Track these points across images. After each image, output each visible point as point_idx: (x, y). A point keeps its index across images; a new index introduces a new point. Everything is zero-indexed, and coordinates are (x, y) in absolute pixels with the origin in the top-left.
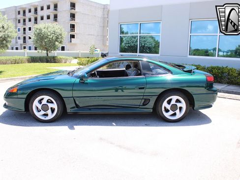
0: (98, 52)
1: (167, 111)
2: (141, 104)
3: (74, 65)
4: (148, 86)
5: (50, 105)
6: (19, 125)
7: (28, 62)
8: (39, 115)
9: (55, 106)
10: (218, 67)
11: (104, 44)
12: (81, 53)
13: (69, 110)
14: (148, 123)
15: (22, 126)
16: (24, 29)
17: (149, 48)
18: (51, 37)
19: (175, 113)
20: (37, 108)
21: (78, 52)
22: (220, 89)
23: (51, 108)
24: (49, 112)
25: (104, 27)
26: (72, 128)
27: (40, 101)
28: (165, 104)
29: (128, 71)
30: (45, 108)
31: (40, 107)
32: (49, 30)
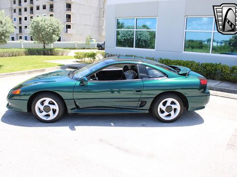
0: (94, 43)
1: (162, 112)
2: (138, 106)
3: (71, 58)
4: (144, 89)
5: (52, 107)
6: (22, 126)
7: (25, 55)
8: (41, 116)
9: (56, 107)
10: (211, 64)
11: (100, 34)
12: (78, 44)
13: (70, 111)
14: (144, 123)
15: (25, 126)
16: (20, 19)
17: (145, 41)
18: (48, 30)
19: (170, 114)
20: (39, 109)
21: (74, 42)
22: (213, 86)
23: (53, 109)
24: (51, 113)
25: (99, 17)
26: (73, 128)
27: (42, 103)
28: (161, 106)
29: (126, 73)
30: (47, 109)
31: (42, 108)
32: (46, 22)
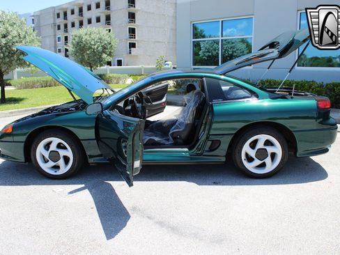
5: (62, 152)
8: (46, 167)
9: (69, 153)
13: (91, 160)
16: (66, 38)
18: (96, 47)
19: (264, 162)
20: (43, 156)
23: (64, 157)
27: (47, 147)
28: (246, 148)
